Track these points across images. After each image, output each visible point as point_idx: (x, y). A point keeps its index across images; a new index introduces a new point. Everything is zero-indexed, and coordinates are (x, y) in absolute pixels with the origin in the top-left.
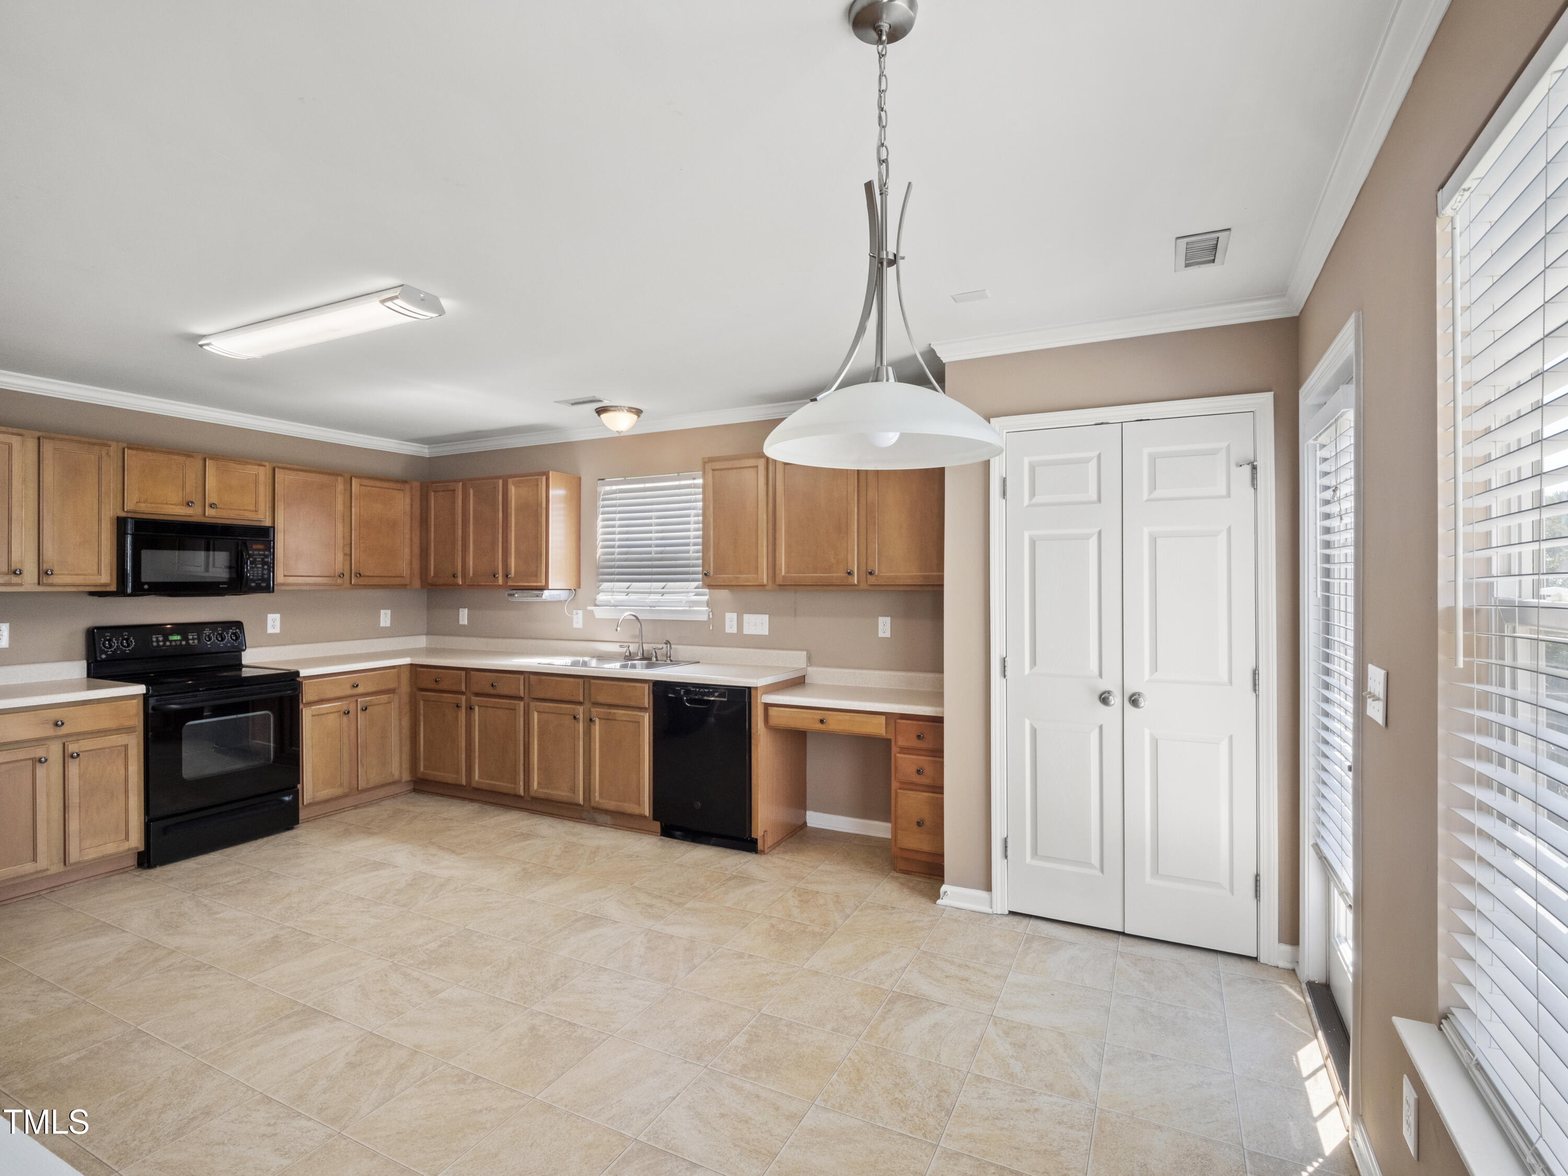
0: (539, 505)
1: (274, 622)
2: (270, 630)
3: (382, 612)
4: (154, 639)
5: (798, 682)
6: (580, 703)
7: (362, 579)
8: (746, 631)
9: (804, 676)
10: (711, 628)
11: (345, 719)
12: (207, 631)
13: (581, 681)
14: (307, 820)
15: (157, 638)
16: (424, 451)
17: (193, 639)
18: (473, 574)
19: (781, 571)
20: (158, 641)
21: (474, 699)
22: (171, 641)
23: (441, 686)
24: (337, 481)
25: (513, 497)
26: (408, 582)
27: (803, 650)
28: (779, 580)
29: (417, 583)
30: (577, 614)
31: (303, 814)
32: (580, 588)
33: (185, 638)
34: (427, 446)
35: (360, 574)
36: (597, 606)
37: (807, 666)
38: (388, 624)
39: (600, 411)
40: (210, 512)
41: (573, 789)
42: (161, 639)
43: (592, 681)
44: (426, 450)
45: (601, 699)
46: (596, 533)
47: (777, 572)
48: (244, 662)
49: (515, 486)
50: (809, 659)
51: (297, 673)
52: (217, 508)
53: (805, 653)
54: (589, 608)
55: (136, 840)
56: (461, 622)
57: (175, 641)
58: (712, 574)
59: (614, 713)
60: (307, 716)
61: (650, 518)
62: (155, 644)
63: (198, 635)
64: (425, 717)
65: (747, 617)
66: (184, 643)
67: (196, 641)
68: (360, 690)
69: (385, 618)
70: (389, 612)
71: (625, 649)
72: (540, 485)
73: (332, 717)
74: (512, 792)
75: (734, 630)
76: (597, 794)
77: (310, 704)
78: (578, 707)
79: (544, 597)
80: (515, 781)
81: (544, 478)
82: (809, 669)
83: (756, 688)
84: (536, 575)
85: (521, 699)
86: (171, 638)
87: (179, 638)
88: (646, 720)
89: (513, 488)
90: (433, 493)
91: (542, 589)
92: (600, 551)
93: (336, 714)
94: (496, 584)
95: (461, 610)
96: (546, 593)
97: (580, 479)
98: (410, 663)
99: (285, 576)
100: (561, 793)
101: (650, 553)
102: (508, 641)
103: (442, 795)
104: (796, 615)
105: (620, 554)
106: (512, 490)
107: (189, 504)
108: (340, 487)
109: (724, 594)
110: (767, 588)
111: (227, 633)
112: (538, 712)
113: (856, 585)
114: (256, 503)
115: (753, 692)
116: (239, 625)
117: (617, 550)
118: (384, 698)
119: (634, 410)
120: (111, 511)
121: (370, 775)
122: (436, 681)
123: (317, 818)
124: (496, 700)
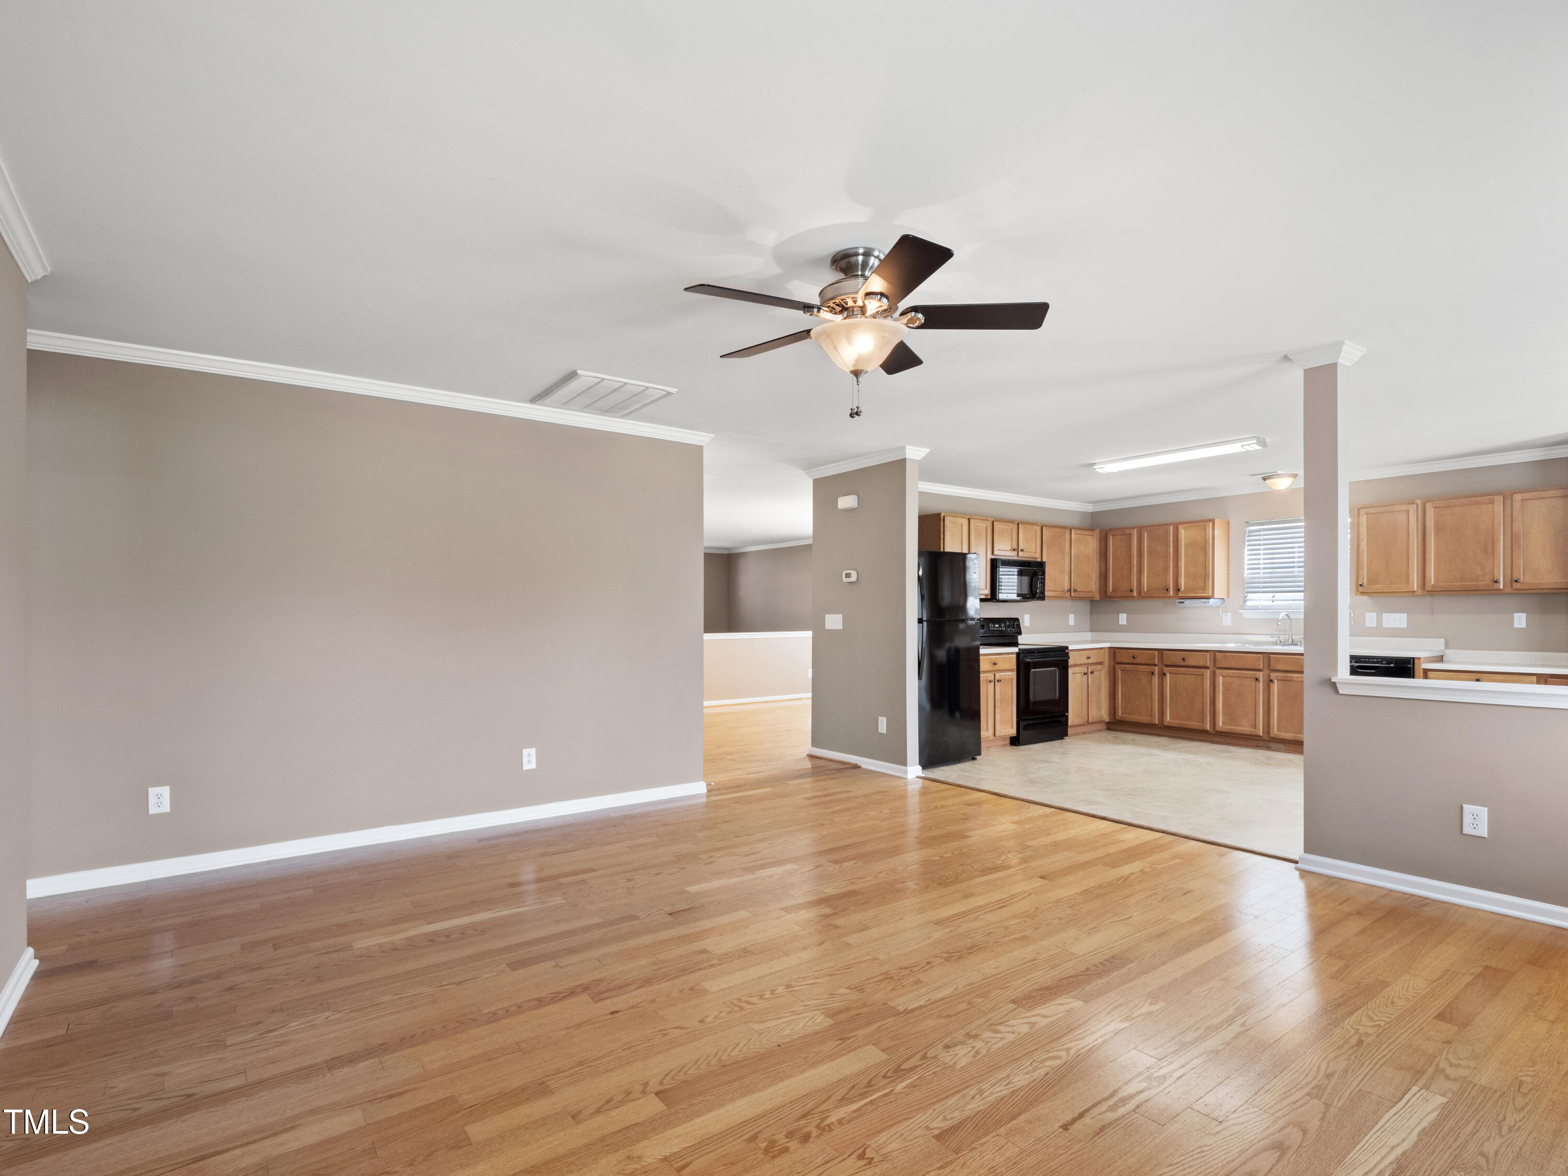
0: (1206, 541)
1: (1027, 620)
3: (1070, 616)
5: (1441, 659)
6: (1260, 670)
7: (1076, 593)
8: (1385, 626)
9: (1442, 656)
10: (1353, 624)
11: (1085, 677)
12: (1008, 623)
13: (1261, 656)
14: (1070, 735)
17: (1003, 626)
18: (1148, 589)
19: (1430, 581)
20: (991, 627)
21: (1166, 669)
22: (996, 628)
23: (1137, 661)
24: (1066, 532)
25: (1183, 537)
26: (1095, 596)
27: (1443, 638)
28: (1428, 588)
29: (1098, 596)
30: (1226, 615)
31: (1070, 731)
32: (1228, 598)
34: (1090, 505)
35: (1076, 590)
36: (1246, 610)
37: (1445, 649)
38: (1073, 623)
39: (1264, 479)
40: (1021, 554)
41: (1255, 726)
42: (992, 625)
43: (1271, 656)
44: (1091, 508)
45: (1279, 667)
46: (1244, 559)
47: (1427, 583)
48: (1019, 642)
49: (1185, 530)
50: (1447, 645)
51: (1067, 648)
52: (1023, 552)
53: (1443, 640)
54: (1240, 611)
55: (1014, 730)
58: (1365, 584)
59: (1291, 676)
60: (1071, 671)
61: (1294, 548)
62: (991, 629)
64: (1122, 680)
65: (1386, 616)
66: (1000, 629)
67: (1004, 628)
68: (1090, 661)
69: (1071, 619)
70: (1073, 615)
71: (1276, 639)
72: (1207, 528)
74: (1201, 728)
75: (1374, 625)
76: (1275, 729)
77: (1073, 665)
78: (1259, 673)
79: (1210, 603)
80: (1203, 721)
81: (1211, 524)
82: (1447, 651)
83: (1419, 658)
84: (1204, 588)
85: (1207, 668)
86: (996, 626)
87: (998, 624)
89: (1183, 531)
90: (1111, 537)
91: (1209, 598)
92: (1246, 572)
93: (1081, 674)
94: (1165, 595)
95: (1120, 615)
96: (1211, 601)
97: (1229, 522)
98: (1109, 646)
99: (1048, 590)
100: (1244, 728)
101: (1294, 572)
103: (1133, 732)
104: (1433, 613)
105: (1264, 573)
107: (1013, 550)
108: (1067, 536)
109: (1365, 598)
110: (1416, 593)
111: (1014, 624)
112: (1222, 676)
113: (1502, 590)
114: (1036, 548)
115: (1416, 661)
116: (1017, 620)
117: (1262, 571)
118: (1101, 665)
119: (1293, 476)
120: (990, 556)
121: (1094, 715)
122: (1134, 657)
123: (1077, 734)
124: (1187, 669)
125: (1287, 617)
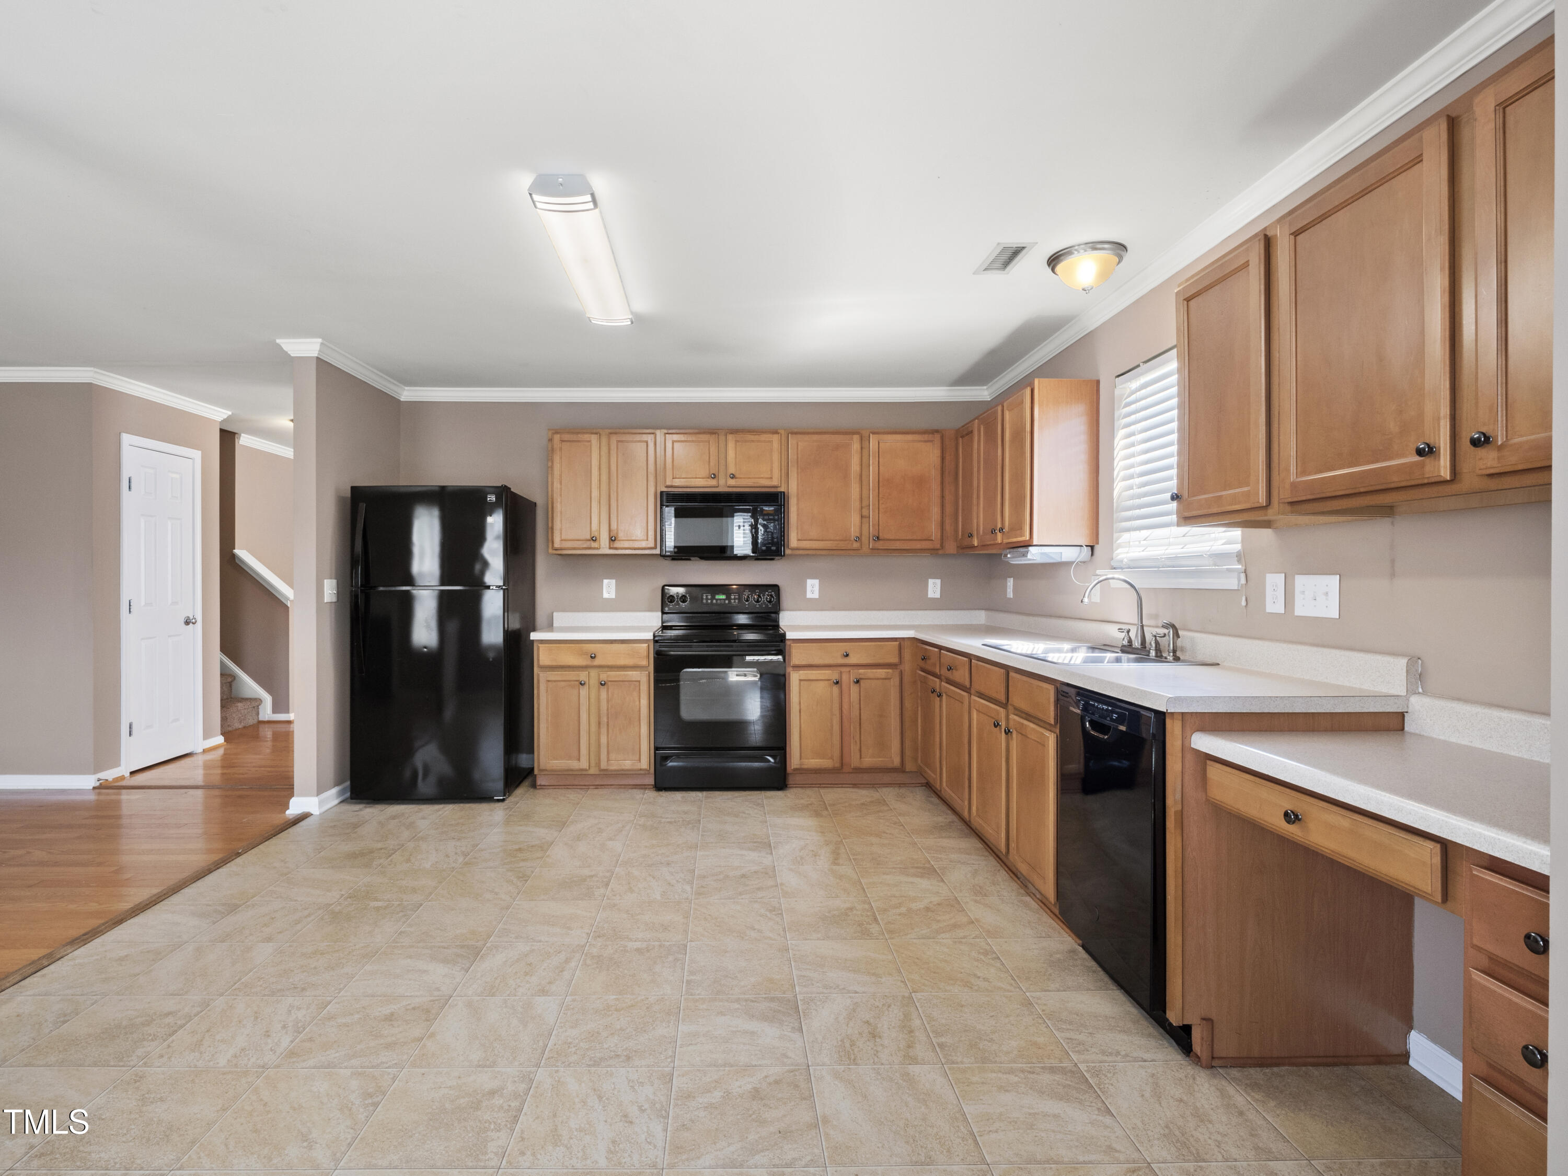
0: (1023, 430)
1: (813, 588)
2: (809, 595)
3: (931, 581)
4: (705, 597)
6: (1002, 706)
7: (881, 542)
8: (1299, 611)
10: (1244, 603)
11: (836, 689)
12: (747, 593)
13: (1003, 672)
15: (707, 596)
16: (982, 394)
17: (735, 599)
18: (983, 531)
19: (1288, 470)
20: (707, 599)
21: (943, 684)
22: (717, 600)
23: (927, 665)
24: (852, 439)
25: (1008, 426)
26: (938, 546)
28: (1286, 494)
29: (951, 547)
31: (791, 780)
32: (1098, 543)
33: (728, 598)
34: (985, 387)
35: (878, 538)
36: (1115, 568)
37: (1411, 691)
38: (938, 595)
39: (1053, 266)
40: (732, 482)
41: (999, 830)
42: (709, 597)
44: (986, 393)
46: (1115, 459)
47: (1283, 475)
49: (1008, 410)
51: (784, 636)
52: (736, 478)
53: (1403, 660)
54: (1104, 572)
55: (646, 763)
56: (1009, 595)
57: (720, 599)
58: (1185, 495)
59: (1027, 728)
60: (795, 680)
62: (704, 601)
63: (739, 596)
64: (921, 700)
65: (1301, 582)
66: (727, 602)
67: (737, 601)
68: (853, 660)
69: (934, 588)
70: (938, 582)
71: (1124, 634)
72: (1025, 401)
73: (822, 684)
75: (1279, 608)
76: (1015, 845)
77: (798, 667)
78: (1001, 710)
79: (1029, 556)
80: (963, 799)
81: (1028, 391)
83: (1176, 716)
85: (966, 689)
86: (717, 597)
87: (723, 597)
88: (1052, 744)
89: (1007, 417)
90: (961, 439)
91: (1027, 545)
92: (1118, 486)
93: (826, 682)
94: (997, 542)
95: (1008, 579)
96: (1035, 550)
97: (1098, 382)
98: (911, 636)
99: (799, 540)
100: (990, 831)
102: (1036, 619)
104: (1393, 575)
105: (1137, 486)
106: (1007, 414)
107: (714, 476)
108: (856, 446)
109: (1265, 537)
111: (764, 596)
112: (976, 710)
113: (1445, 482)
114: (771, 470)
115: (1169, 723)
116: (775, 588)
117: (1138, 481)
118: (881, 672)
119: (1106, 246)
120: (654, 489)
121: (865, 756)
122: (923, 659)
123: (809, 785)
124: (954, 689)
125: (1128, 586)
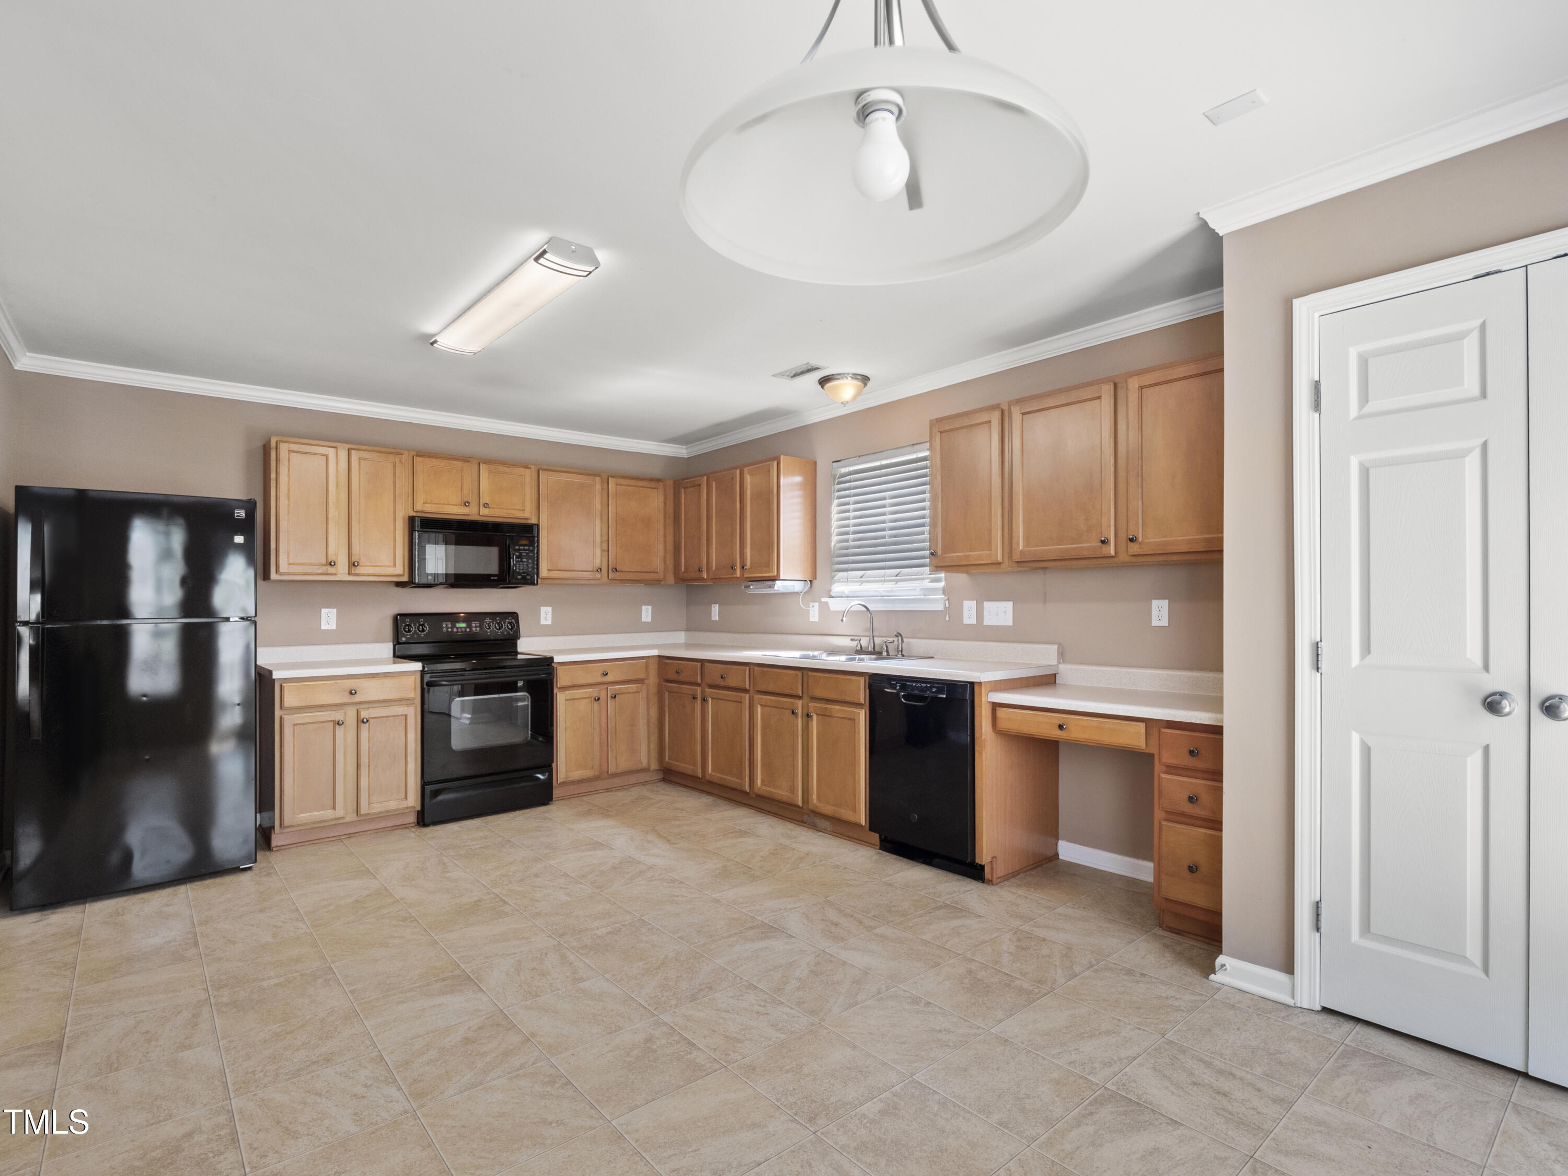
0: (770, 492)
1: (546, 615)
2: (543, 622)
3: (644, 608)
4: (444, 626)
5: (1047, 681)
6: (799, 697)
7: (618, 573)
8: (986, 622)
9: (1055, 675)
10: (947, 619)
11: (596, 704)
12: (488, 620)
13: (800, 673)
14: (563, 799)
15: (446, 625)
16: (681, 451)
17: (476, 627)
18: (716, 568)
19: (1018, 544)
20: (447, 628)
21: (708, 690)
22: (458, 628)
23: (682, 677)
24: (594, 480)
25: (749, 487)
26: (661, 577)
27: (1054, 643)
28: (1016, 557)
29: (671, 579)
30: (813, 606)
31: (556, 793)
32: (816, 579)
33: (469, 626)
34: (684, 447)
35: (616, 569)
36: (832, 597)
37: (1059, 663)
38: (649, 620)
39: (823, 381)
40: (484, 511)
41: (793, 790)
42: (450, 626)
43: (810, 673)
44: (684, 451)
45: (819, 693)
46: (831, 519)
47: (1014, 546)
48: (519, 650)
49: (750, 475)
50: (1062, 656)
51: (552, 659)
52: (489, 508)
53: (1056, 647)
54: (824, 600)
55: (413, 800)
56: (713, 619)
57: (461, 628)
58: (939, 552)
59: (831, 709)
60: (561, 700)
61: (884, 499)
62: (445, 630)
63: (480, 624)
64: (669, 708)
65: (987, 605)
66: (468, 630)
67: (478, 629)
68: (609, 678)
69: (647, 614)
70: (650, 608)
71: (856, 642)
72: (771, 470)
73: (584, 701)
74: (739, 788)
75: (973, 621)
76: (815, 797)
77: (564, 688)
78: (797, 701)
79: (776, 588)
80: (741, 777)
81: (775, 463)
82: (1061, 666)
83: (980, 683)
84: (768, 565)
85: (745, 691)
86: (458, 625)
87: (464, 625)
88: (862, 716)
89: (748, 476)
90: (683, 490)
91: (774, 579)
92: (834, 539)
93: (588, 700)
94: (735, 576)
95: (713, 605)
96: (778, 583)
97: (815, 463)
98: (657, 654)
99: (548, 570)
100: (782, 793)
101: (884, 537)
102: (752, 635)
103: (685, 786)
104: (1045, 601)
105: (854, 540)
106: (748, 478)
107: (466, 504)
108: (598, 487)
109: (961, 579)
110: (1003, 566)
111: (505, 623)
112: (761, 705)
113: (1112, 557)
114: (523, 503)
115: (976, 688)
116: (514, 615)
117: (852, 536)
118: (632, 687)
119: (859, 377)
120: (403, 512)
121: (621, 761)
122: (677, 672)
123: (571, 797)
124: (726, 692)
125: (864, 609)
